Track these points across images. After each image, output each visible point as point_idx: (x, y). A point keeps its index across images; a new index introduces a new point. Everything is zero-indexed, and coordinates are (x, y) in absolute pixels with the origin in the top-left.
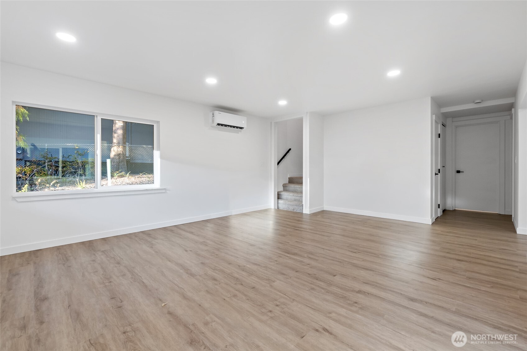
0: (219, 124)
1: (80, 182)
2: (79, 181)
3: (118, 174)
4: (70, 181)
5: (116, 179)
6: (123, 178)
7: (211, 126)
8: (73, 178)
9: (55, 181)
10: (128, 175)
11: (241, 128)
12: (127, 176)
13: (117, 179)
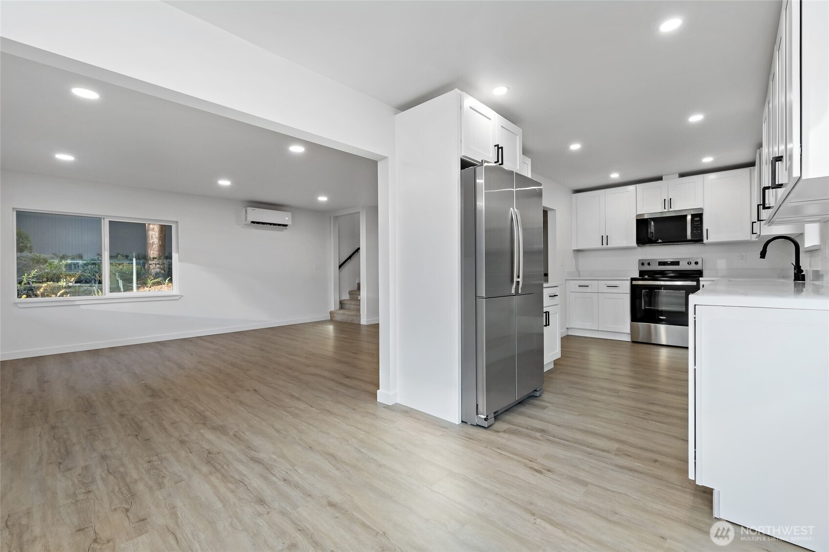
0: (252, 222)
1: (98, 292)
2: (97, 290)
3: (153, 280)
4: (85, 291)
5: (150, 287)
6: (160, 286)
7: (245, 224)
8: (90, 286)
9: (63, 290)
10: (167, 281)
11: (286, 225)
12: (166, 284)
13: (152, 287)
